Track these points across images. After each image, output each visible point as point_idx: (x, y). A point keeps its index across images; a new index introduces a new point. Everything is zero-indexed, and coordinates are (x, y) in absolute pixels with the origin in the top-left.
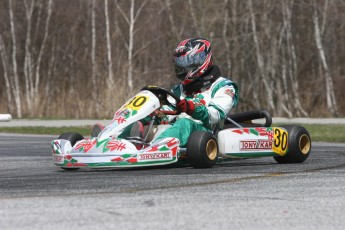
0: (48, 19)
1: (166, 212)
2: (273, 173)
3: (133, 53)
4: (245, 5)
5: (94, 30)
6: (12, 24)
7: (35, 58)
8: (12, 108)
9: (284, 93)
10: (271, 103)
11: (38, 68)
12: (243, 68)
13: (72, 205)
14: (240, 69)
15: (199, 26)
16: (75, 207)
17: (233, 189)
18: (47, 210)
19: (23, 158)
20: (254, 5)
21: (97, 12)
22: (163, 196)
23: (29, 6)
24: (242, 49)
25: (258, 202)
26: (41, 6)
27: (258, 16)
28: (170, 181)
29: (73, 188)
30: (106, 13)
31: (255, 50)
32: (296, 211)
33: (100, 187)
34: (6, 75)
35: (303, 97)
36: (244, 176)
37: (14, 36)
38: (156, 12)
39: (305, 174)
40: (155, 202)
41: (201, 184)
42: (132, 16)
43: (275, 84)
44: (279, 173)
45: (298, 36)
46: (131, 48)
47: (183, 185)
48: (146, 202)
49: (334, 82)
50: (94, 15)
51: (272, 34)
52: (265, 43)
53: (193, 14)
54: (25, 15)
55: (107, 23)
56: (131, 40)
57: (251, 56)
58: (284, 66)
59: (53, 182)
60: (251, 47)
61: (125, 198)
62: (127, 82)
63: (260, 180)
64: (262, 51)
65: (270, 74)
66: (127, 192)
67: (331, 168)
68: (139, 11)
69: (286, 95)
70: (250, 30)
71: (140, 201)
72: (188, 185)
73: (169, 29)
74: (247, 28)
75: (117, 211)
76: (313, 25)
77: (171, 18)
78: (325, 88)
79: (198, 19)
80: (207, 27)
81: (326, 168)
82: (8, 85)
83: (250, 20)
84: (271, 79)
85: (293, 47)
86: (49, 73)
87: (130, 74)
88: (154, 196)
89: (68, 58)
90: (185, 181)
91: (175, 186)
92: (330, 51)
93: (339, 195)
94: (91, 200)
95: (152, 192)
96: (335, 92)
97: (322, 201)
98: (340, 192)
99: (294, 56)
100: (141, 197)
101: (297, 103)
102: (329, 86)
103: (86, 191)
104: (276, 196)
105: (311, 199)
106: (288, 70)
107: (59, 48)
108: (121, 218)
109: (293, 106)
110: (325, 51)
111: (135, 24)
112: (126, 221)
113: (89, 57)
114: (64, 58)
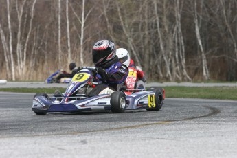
0: (31, 20)
1: (93, 148)
2: (163, 121)
3: (83, 41)
4: (152, 12)
5: (59, 27)
6: (9, 23)
7: (23, 44)
8: (9, 74)
9: (176, 66)
10: (169, 72)
11: (25, 50)
12: (151, 51)
13: (35, 143)
14: (149, 51)
15: (124, 24)
16: (37, 145)
17: (137, 132)
18: (19, 146)
19: (11, 109)
20: (158, 12)
21: (61, 16)
22: (93, 137)
23: (20, 12)
24: (151, 39)
25: (151, 141)
26: (27, 12)
27: (161, 19)
28: (99, 126)
29: (39, 131)
30: (67, 17)
31: (159, 39)
32: (174, 147)
33: (55, 131)
34: (5, 54)
35: (188, 69)
36: (145, 123)
37: (10, 30)
38: (98, 16)
39: (183, 122)
40: (87, 141)
41: (118, 129)
42: (83, 18)
43: (171, 61)
44: (167, 121)
45: (185, 31)
46: (82, 38)
47: (107, 129)
48: (82, 141)
49: (207, 60)
50: (59, 18)
51: (169, 30)
52: (165, 36)
53: (120, 17)
54: (17, 18)
55: (68, 23)
56: (82, 33)
57: (157, 43)
58: (177, 50)
59: (27, 126)
60: (156, 37)
61: (69, 139)
62: (80, 59)
63: (154, 126)
64: (164, 40)
65: (168, 55)
66: (71, 134)
67: (199, 117)
68: (87, 15)
69: (178, 67)
70: (156, 28)
71: (78, 140)
72: (110, 129)
73: (106, 27)
74: (153, 26)
75: (63, 147)
76: (195, 24)
77: (107, 19)
78: (202, 63)
79: (124, 20)
80: (129, 25)
81: (197, 118)
82: (7, 60)
83: (156, 21)
84: (169, 58)
85: (182, 38)
86: (32, 53)
87: (81, 54)
88: (87, 137)
89: (44, 44)
90: (108, 127)
91: (102, 130)
92: (205, 40)
93: (202, 136)
94: (47, 139)
95: (87, 134)
96: (208, 66)
97: (191, 141)
98: (203, 135)
99: (183, 44)
100: (79, 138)
101: (185, 72)
102: (204, 62)
103: (46, 133)
104: (163, 137)
105: (185, 139)
106: (179, 52)
107: (38, 38)
108: (65, 152)
109: (182, 74)
110: (202, 40)
111: (85, 24)
112: (67, 154)
113: (57, 44)
114: (41, 43)
